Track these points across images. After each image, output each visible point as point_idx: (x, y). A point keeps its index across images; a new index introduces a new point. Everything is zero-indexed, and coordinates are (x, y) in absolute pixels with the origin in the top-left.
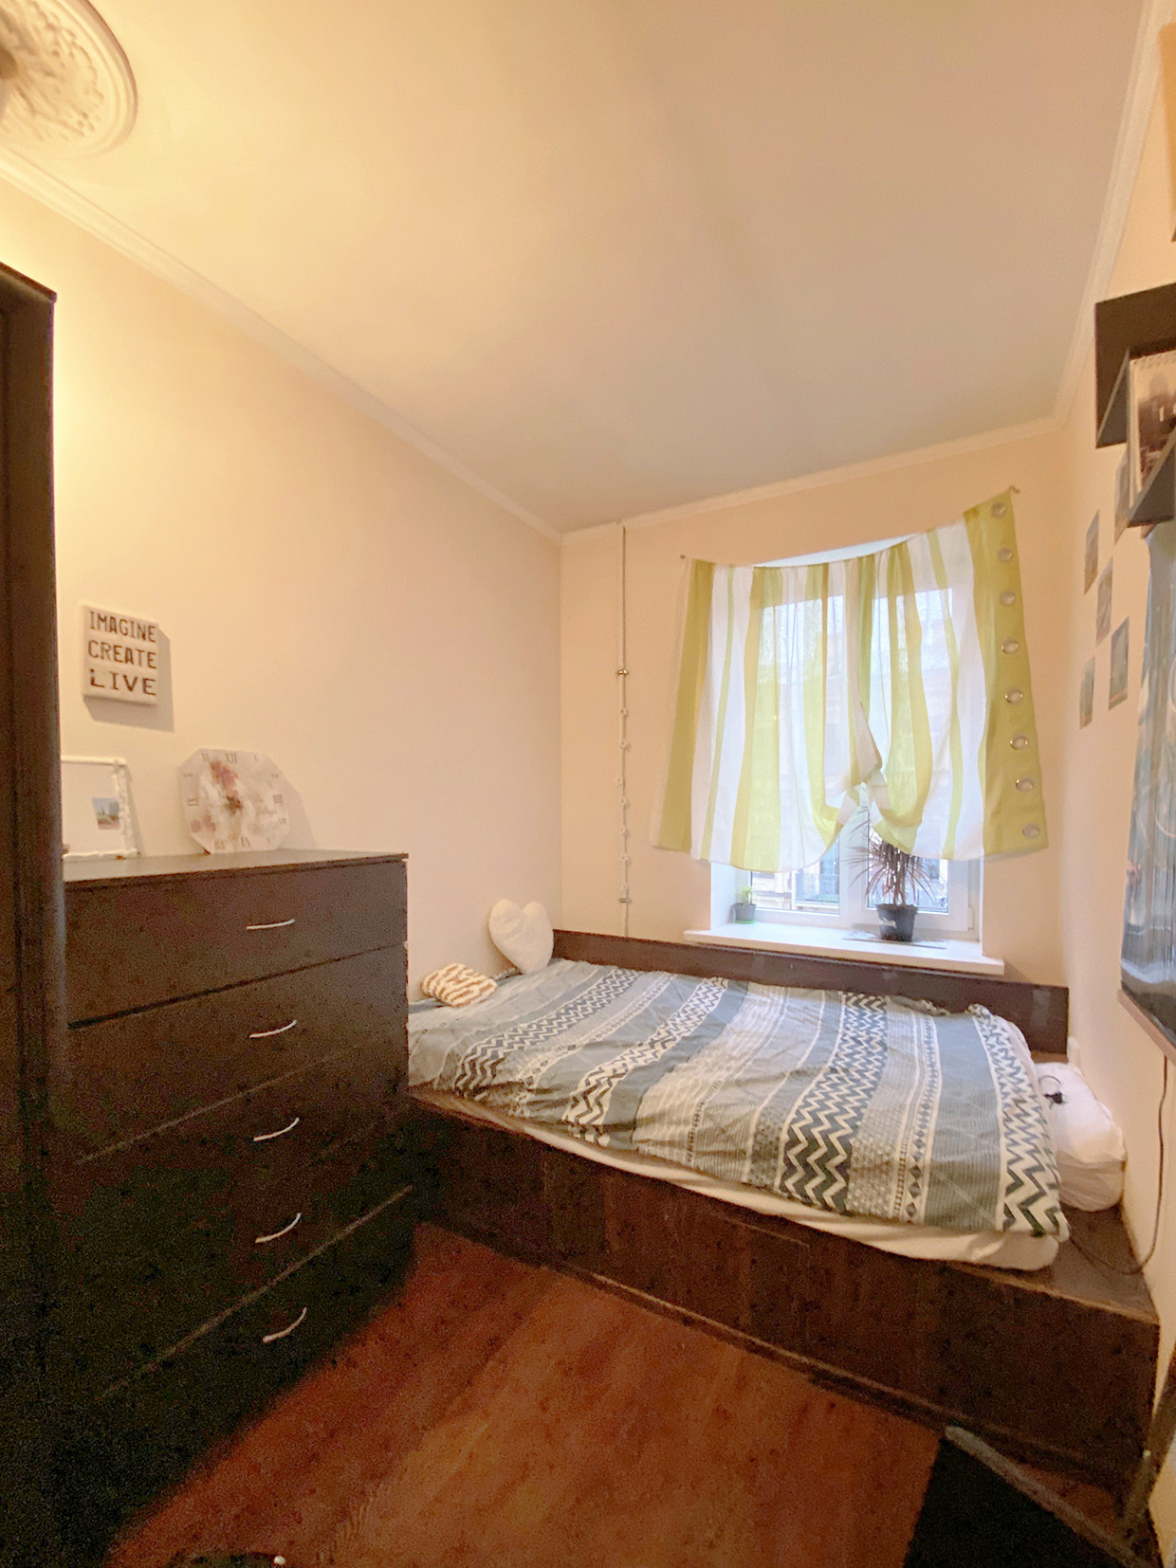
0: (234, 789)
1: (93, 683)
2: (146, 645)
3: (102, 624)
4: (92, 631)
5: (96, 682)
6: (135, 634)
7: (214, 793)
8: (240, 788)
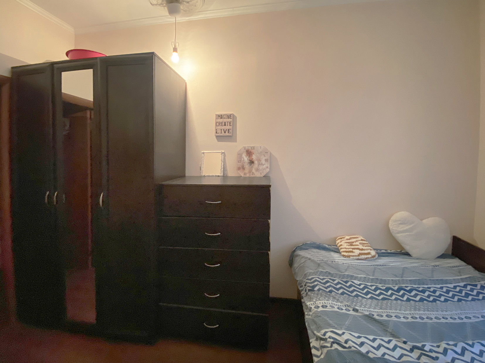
0: (253, 157)
1: (216, 133)
2: (230, 120)
3: (219, 118)
4: (217, 120)
5: (217, 132)
6: (227, 118)
7: (246, 159)
8: (254, 157)
